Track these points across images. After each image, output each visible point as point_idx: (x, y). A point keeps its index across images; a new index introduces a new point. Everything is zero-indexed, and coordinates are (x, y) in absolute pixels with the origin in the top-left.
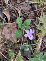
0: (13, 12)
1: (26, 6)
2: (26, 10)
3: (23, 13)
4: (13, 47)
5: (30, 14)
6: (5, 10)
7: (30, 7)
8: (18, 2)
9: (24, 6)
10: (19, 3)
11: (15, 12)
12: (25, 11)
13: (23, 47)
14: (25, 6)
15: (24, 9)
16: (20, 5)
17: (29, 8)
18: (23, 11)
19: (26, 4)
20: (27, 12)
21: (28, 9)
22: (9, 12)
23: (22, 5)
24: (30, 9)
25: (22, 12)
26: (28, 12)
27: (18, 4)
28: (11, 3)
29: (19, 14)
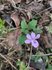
0: (22, 16)
1: (38, 5)
2: (37, 10)
3: (34, 15)
4: (23, 56)
5: (43, 15)
6: (13, 15)
7: (43, 5)
8: (27, 2)
9: (34, 5)
10: (29, 4)
11: (24, 15)
12: (36, 12)
13: (33, 57)
14: (36, 5)
15: (35, 9)
16: (30, 5)
17: (41, 6)
18: (34, 12)
19: (37, 2)
20: (38, 12)
21: (40, 8)
22: (17, 16)
23: (32, 5)
24: (43, 8)
25: (32, 14)
26: (40, 12)
27: (27, 6)
28: (19, 6)
29: (28, 17)
